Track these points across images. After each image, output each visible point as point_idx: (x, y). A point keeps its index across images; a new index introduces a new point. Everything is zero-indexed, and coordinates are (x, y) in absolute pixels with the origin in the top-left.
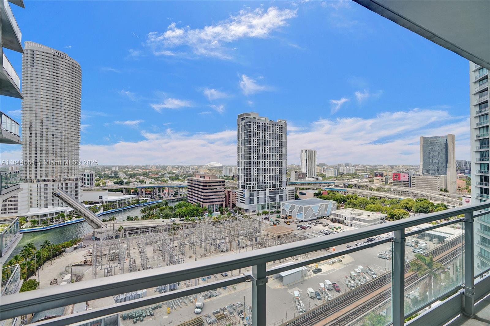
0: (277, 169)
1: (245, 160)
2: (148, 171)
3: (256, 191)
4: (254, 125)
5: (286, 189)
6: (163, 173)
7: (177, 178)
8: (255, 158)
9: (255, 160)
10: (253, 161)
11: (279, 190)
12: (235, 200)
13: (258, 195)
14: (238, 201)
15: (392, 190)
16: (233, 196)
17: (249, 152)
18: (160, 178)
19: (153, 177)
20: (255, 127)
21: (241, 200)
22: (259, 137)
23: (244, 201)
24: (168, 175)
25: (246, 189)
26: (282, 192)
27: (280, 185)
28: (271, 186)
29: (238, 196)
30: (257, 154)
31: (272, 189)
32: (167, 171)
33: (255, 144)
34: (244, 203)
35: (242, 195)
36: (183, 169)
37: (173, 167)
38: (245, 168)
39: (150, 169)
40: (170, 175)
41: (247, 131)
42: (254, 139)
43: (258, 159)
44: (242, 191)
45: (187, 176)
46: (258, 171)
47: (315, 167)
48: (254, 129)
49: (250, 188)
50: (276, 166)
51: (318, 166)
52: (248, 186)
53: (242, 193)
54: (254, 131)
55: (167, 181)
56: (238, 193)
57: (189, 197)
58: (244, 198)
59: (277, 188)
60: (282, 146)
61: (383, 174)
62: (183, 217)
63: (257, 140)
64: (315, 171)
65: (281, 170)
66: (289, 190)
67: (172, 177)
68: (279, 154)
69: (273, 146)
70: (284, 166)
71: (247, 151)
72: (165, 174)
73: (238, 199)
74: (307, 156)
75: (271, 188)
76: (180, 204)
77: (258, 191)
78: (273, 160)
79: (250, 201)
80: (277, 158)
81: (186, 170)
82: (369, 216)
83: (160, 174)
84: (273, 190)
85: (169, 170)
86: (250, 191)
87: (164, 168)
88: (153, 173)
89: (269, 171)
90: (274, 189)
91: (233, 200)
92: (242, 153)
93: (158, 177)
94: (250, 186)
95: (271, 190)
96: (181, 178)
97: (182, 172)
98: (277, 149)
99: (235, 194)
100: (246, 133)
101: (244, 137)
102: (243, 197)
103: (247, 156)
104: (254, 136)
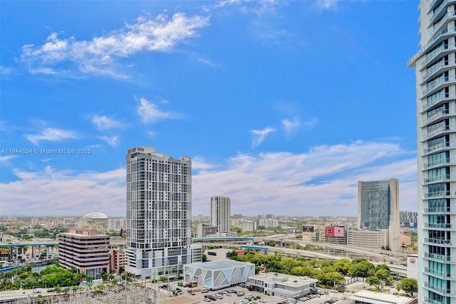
0: (179, 222)
1: (137, 210)
2: (5, 224)
3: (150, 250)
4: (149, 163)
5: (191, 248)
6: (27, 228)
7: (45, 233)
8: (149, 206)
9: (149, 209)
10: (147, 211)
11: (181, 250)
12: (124, 263)
13: (154, 257)
14: (126, 264)
15: (324, 248)
16: (121, 257)
17: (142, 199)
18: (22, 233)
19: (12, 232)
20: (150, 166)
21: (131, 262)
22: (155, 179)
23: (135, 263)
24: (33, 230)
25: (138, 247)
26: (185, 252)
27: (182, 242)
28: (171, 244)
29: (127, 258)
30: (152, 202)
31: (173, 248)
32: (32, 224)
33: (150, 189)
34: (135, 267)
35: (133, 257)
36: (55, 222)
37: (40, 219)
38: (137, 220)
39: (9, 222)
40: (36, 230)
41: (139, 171)
42: (149, 181)
43: (153, 208)
44: (133, 250)
45: (59, 231)
46: (153, 224)
47: (229, 219)
48: (149, 168)
49: (143, 247)
50: (177, 218)
51: (232, 217)
52: (141, 245)
53: (133, 253)
54: (149, 171)
55: (32, 237)
56: (127, 254)
57: (61, 259)
58: (135, 260)
59: (178, 246)
60: (185, 191)
61: (313, 227)
62: (52, 287)
63: (153, 183)
64: (229, 224)
65: (184, 223)
66: (194, 250)
67: (38, 232)
68: (181, 202)
69: (174, 192)
70: (188, 218)
71: (139, 197)
72: (29, 228)
73: (127, 261)
74: (218, 205)
75: (171, 247)
76: (48, 269)
77: (153, 250)
78: (174, 210)
79: (143, 264)
80: (179, 207)
81: (58, 223)
82: (296, 281)
83: (22, 228)
84: (174, 250)
85: (34, 223)
86: (143, 251)
87: (28, 219)
88: (12, 227)
89: (168, 224)
90: (175, 248)
91: (121, 263)
92: (133, 201)
93: (20, 233)
94: (143, 245)
95: (170, 249)
96: (51, 234)
97: (53, 226)
98: (178, 196)
99: (124, 254)
100: (138, 174)
101: (135, 179)
102: (133, 258)
103: (139, 204)
104: (149, 178)
